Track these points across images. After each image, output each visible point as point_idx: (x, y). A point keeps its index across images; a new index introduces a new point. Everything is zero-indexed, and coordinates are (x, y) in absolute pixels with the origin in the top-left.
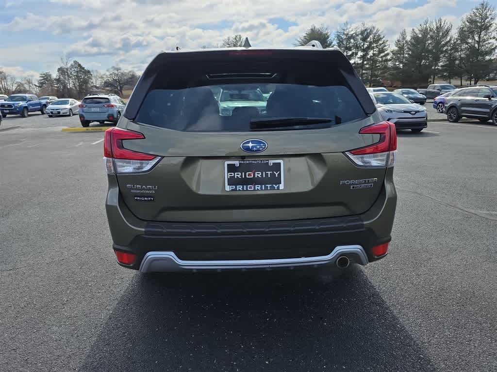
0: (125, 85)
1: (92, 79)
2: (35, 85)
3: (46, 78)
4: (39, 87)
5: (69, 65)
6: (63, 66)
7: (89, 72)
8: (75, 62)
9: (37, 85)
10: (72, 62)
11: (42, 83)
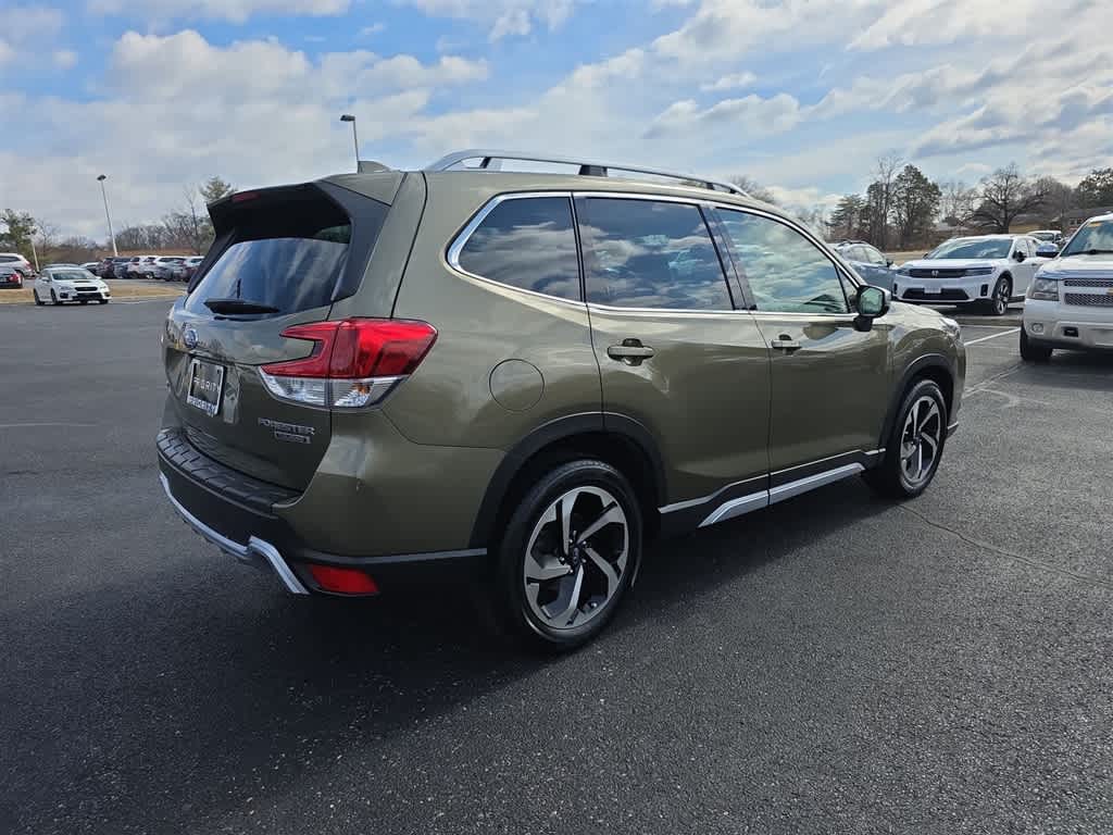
0: (1020, 212)
1: (938, 204)
2: (827, 223)
3: (849, 207)
4: (831, 225)
5: (894, 178)
6: (880, 178)
7: (935, 187)
8: (910, 169)
9: (830, 222)
10: (902, 170)
11: (839, 218)
